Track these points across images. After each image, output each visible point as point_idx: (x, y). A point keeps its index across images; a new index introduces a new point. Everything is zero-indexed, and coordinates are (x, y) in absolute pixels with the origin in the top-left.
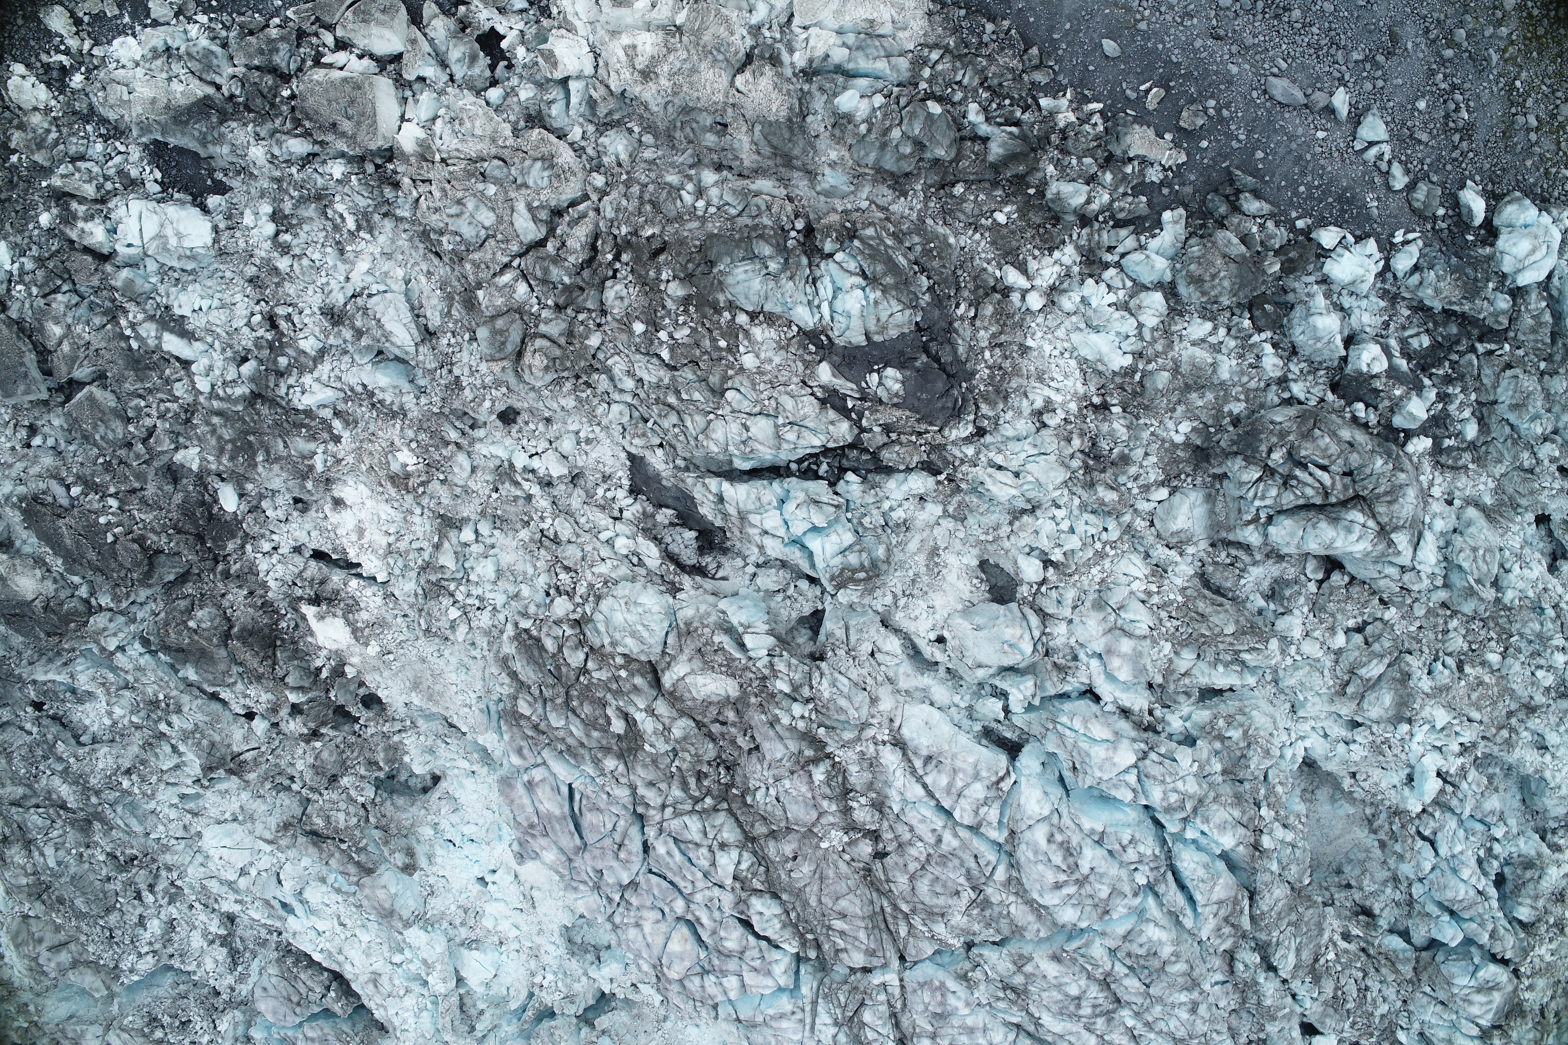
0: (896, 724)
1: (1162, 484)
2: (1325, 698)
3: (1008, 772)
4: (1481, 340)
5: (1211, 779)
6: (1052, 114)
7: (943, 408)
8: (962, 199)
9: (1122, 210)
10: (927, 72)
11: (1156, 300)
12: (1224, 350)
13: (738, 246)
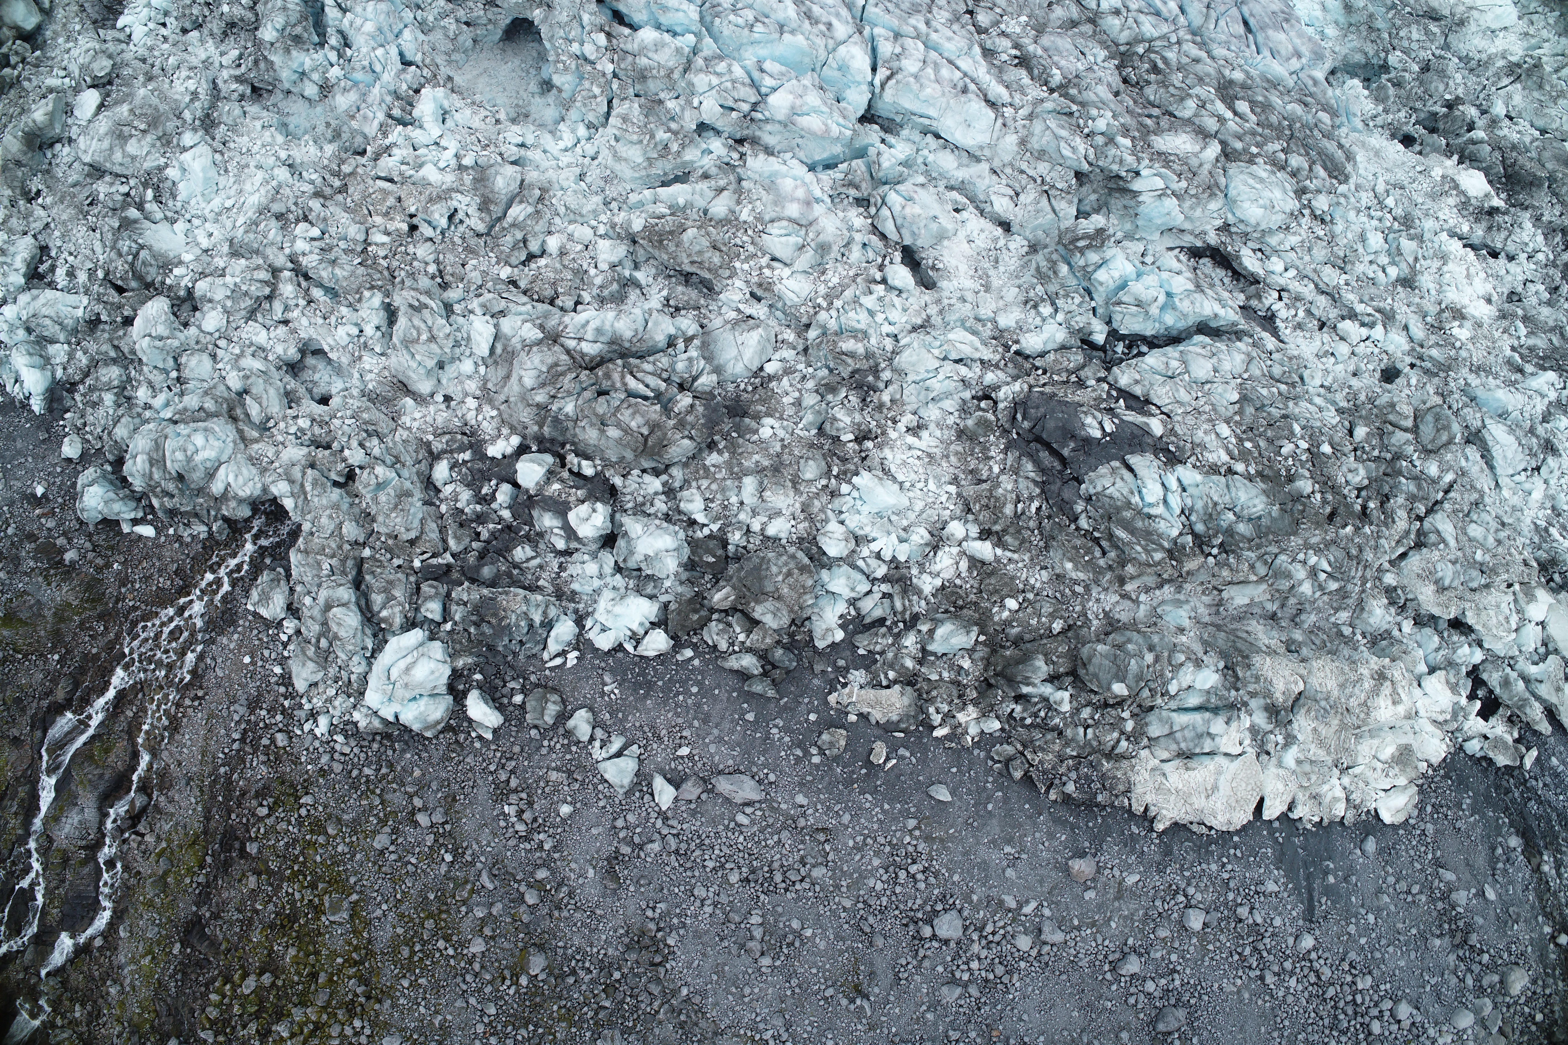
0: (1000, 121)
1: (771, 378)
2: (556, 186)
3: (883, 86)
4: (449, 567)
5: (673, 94)
6: (984, 715)
7: (1037, 407)
8: (1053, 616)
9: (884, 636)
10: (1129, 726)
11: (834, 547)
12: (748, 509)
13: (1268, 528)
